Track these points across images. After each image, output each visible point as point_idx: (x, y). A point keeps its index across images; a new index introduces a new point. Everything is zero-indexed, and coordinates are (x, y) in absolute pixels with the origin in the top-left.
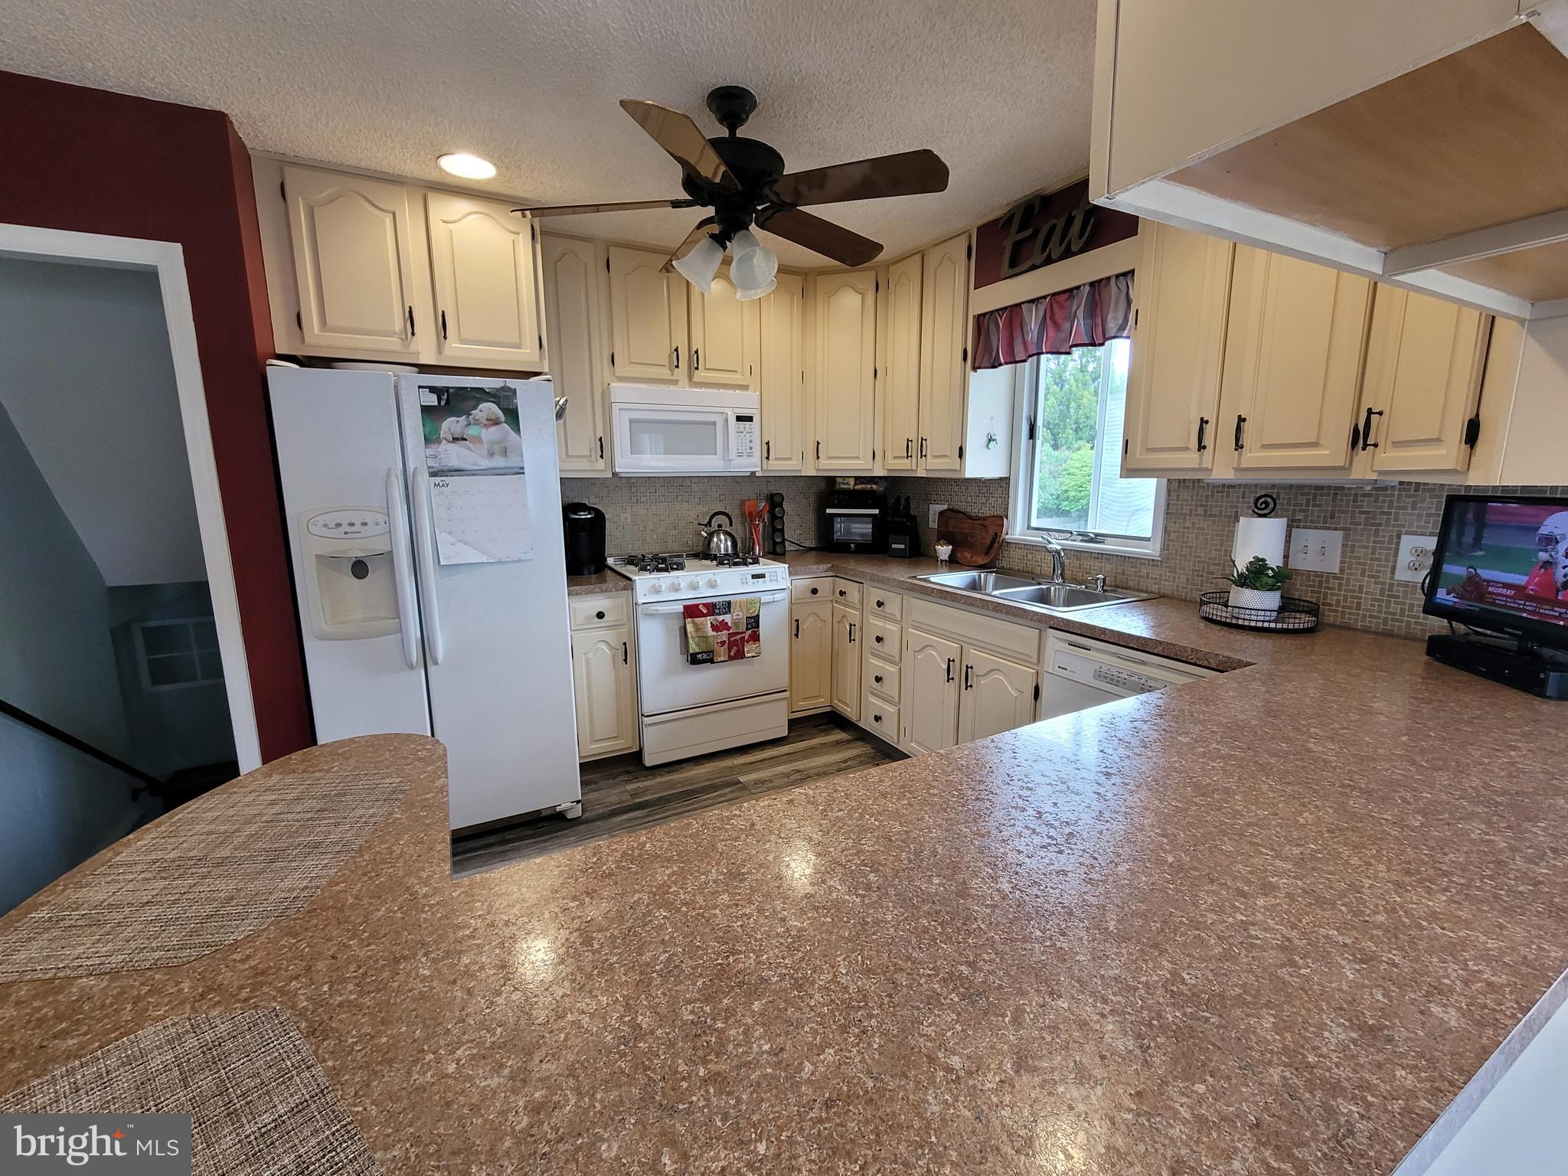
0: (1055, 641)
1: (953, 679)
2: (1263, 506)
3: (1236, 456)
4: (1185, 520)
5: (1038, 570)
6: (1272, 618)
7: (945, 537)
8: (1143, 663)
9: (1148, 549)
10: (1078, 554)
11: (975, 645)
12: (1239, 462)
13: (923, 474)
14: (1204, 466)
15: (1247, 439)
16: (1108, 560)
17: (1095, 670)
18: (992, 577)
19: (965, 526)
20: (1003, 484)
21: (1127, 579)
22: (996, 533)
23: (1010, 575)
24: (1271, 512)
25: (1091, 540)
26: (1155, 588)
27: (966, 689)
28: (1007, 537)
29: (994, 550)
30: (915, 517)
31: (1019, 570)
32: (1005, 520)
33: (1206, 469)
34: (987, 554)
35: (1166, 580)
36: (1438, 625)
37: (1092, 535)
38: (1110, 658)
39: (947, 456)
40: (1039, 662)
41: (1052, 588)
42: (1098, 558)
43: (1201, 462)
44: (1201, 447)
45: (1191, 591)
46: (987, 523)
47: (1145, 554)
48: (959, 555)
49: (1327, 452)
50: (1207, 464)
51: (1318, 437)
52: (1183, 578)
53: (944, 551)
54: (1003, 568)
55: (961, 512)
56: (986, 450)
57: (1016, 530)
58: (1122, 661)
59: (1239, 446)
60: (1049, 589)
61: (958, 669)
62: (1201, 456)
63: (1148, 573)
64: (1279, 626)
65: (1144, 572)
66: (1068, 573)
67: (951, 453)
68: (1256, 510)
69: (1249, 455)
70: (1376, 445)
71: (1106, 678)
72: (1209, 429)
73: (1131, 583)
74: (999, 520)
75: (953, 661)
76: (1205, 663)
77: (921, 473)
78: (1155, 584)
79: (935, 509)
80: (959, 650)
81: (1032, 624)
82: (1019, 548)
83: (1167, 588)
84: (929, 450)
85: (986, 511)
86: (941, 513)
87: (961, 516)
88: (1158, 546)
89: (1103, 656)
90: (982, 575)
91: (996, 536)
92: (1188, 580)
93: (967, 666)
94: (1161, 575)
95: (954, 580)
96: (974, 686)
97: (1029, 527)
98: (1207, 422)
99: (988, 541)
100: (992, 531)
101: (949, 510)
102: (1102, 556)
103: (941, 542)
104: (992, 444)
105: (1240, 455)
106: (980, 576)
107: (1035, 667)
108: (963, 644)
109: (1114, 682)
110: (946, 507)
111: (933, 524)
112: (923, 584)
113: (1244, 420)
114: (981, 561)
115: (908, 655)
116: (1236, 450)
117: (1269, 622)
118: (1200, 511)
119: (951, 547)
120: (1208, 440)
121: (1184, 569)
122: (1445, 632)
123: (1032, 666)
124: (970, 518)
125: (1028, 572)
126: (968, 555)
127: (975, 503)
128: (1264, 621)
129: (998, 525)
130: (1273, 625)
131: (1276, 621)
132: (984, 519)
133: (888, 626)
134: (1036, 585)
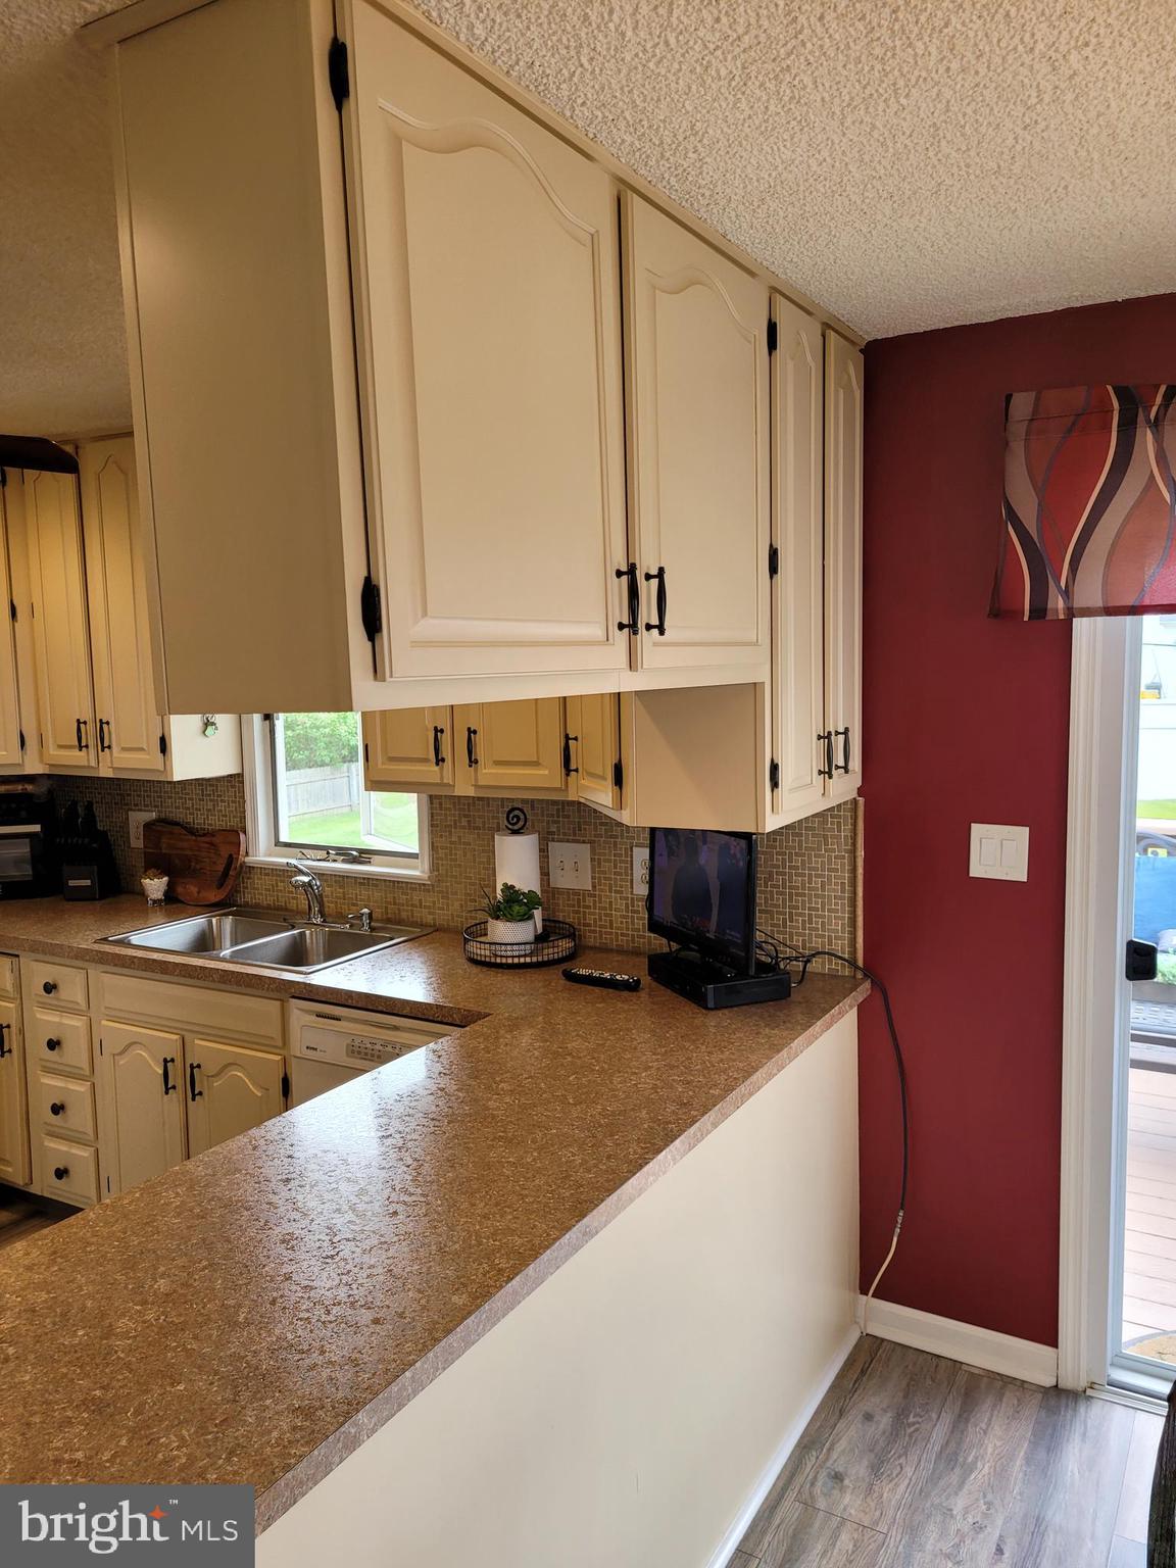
0: (300, 1015)
1: (174, 1087)
2: (515, 820)
3: (473, 773)
4: (450, 832)
5: (293, 905)
6: (527, 952)
7: (157, 863)
8: (396, 1028)
9: (415, 868)
10: (341, 879)
11: (203, 1033)
12: (476, 780)
13: (109, 774)
14: (445, 781)
15: (480, 753)
16: (377, 886)
17: (348, 1045)
18: (228, 922)
19: (185, 845)
20: (233, 785)
21: (399, 910)
22: (231, 856)
23: (256, 917)
24: (522, 828)
25: (355, 861)
26: (429, 919)
27: (193, 1099)
28: (247, 859)
29: (230, 882)
30: (104, 834)
31: (269, 907)
32: (242, 836)
33: (448, 785)
34: (221, 885)
35: (440, 909)
36: (660, 944)
37: (355, 853)
38: (363, 1027)
39: (142, 749)
40: (284, 1044)
41: (308, 932)
42: (364, 884)
43: (442, 778)
44: (439, 761)
45: (466, 919)
46: (215, 840)
47: (411, 877)
48: (180, 889)
49: (547, 772)
50: (448, 779)
51: (538, 758)
52: (457, 904)
53: (155, 886)
54: (246, 905)
55: (177, 824)
56: (202, 738)
57: (261, 851)
58: (374, 1029)
59: (473, 762)
60: (302, 935)
61: (180, 1072)
62: (442, 770)
63: (420, 900)
64: (534, 959)
65: (416, 899)
66: (330, 907)
67: (148, 746)
68: (510, 827)
69: (484, 771)
70: (576, 770)
71: (359, 1053)
72: (445, 739)
73: (404, 915)
74: (235, 833)
75: (172, 1060)
76: (450, 1020)
77: (105, 772)
78: (430, 913)
79: (139, 818)
80: (179, 1043)
81: (272, 995)
82: (266, 875)
83: (441, 916)
84: (114, 735)
85: (215, 822)
86: (148, 826)
87: (177, 829)
88: (426, 866)
89: (354, 1026)
90: (214, 920)
91: (231, 860)
92: (462, 906)
93: (191, 1065)
94: (434, 903)
95: (170, 936)
96: (205, 1093)
97: (278, 843)
98: (442, 731)
99: (221, 868)
100: (225, 851)
101: (159, 820)
102: (368, 881)
103: (150, 872)
104: (210, 730)
105: (476, 771)
106: (210, 923)
107: (281, 1052)
108: (188, 1036)
109: (369, 1057)
110: (154, 815)
111: (137, 841)
112: (117, 950)
113: (475, 732)
114: (213, 896)
115: (103, 1063)
116: (470, 766)
117: (525, 956)
118: (464, 822)
119: (166, 879)
120: (446, 752)
121: (456, 893)
122: (666, 950)
123: (278, 1051)
124: (191, 831)
125: (279, 908)
126: (194, 889)
127: (198, 810)
128: (519, 957)
129: (231, 843)
130: (528, 960)
131: (531, 955)
132: (212, 834)
133: (66, 1022)
134: (287, 930)
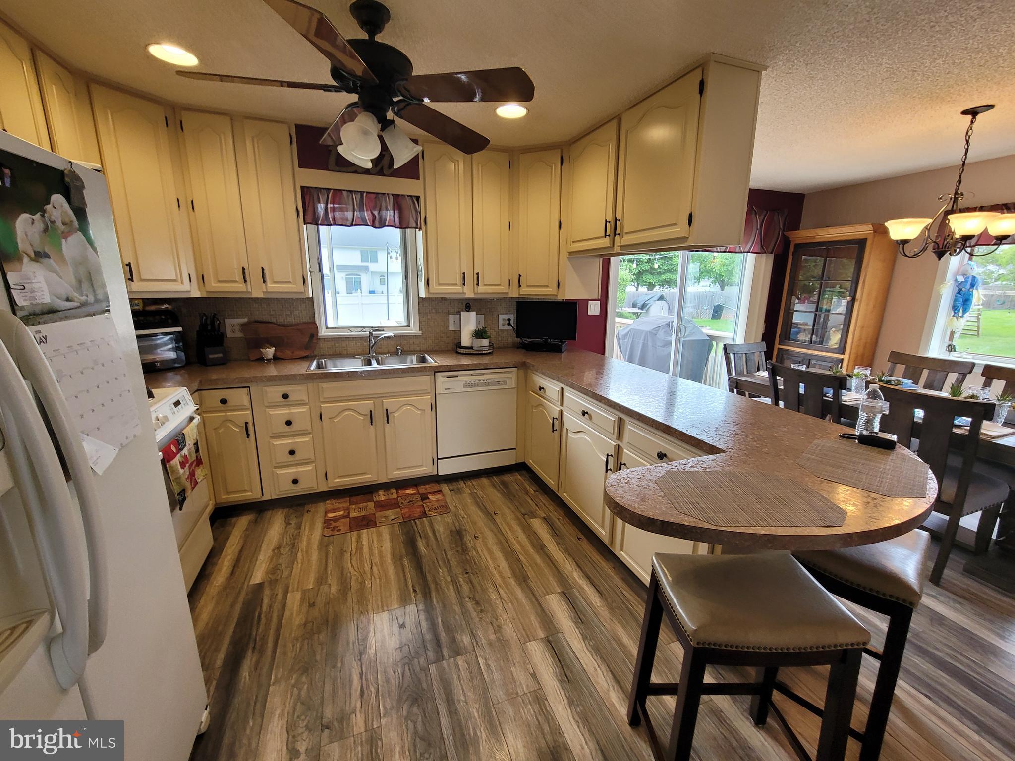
4: (427, 315)
9: (410, 330)
11: (387, 396)
12: (478, 290)
19: (277, 332)
20: (305, 302)
22: (312, 334)
28: (319, 335)
34: (307, 348)
35: (423, 344)
39: (289, 282)
53: (268, 352)
55: (269, 322)
57: (322, 331)
62: (463, 288)
63: (414, 342)
65: (411, 342)
67: (294, 281)
69: (481, 288)
74: (313, 324)
75: (371, 411)
78: (418, 347)
79: (233, 322)
82: (327, 341)
85: (292, 320)
86: (246, 325)
88: (417, 329)
92: (433, 342)
94: (420, 342)
96: (390, 420)
97: (327, 328)
99: (306, 340)
100: (308, 333)
101: (253, 322)
111: (233, 334)
114: (303, 354)
119: (273, 349)
121: (430, 337)
124: (281, 325)
126: (290, 352)
127: (279, 315)
129: (312, 328)
133: (293, 411)
